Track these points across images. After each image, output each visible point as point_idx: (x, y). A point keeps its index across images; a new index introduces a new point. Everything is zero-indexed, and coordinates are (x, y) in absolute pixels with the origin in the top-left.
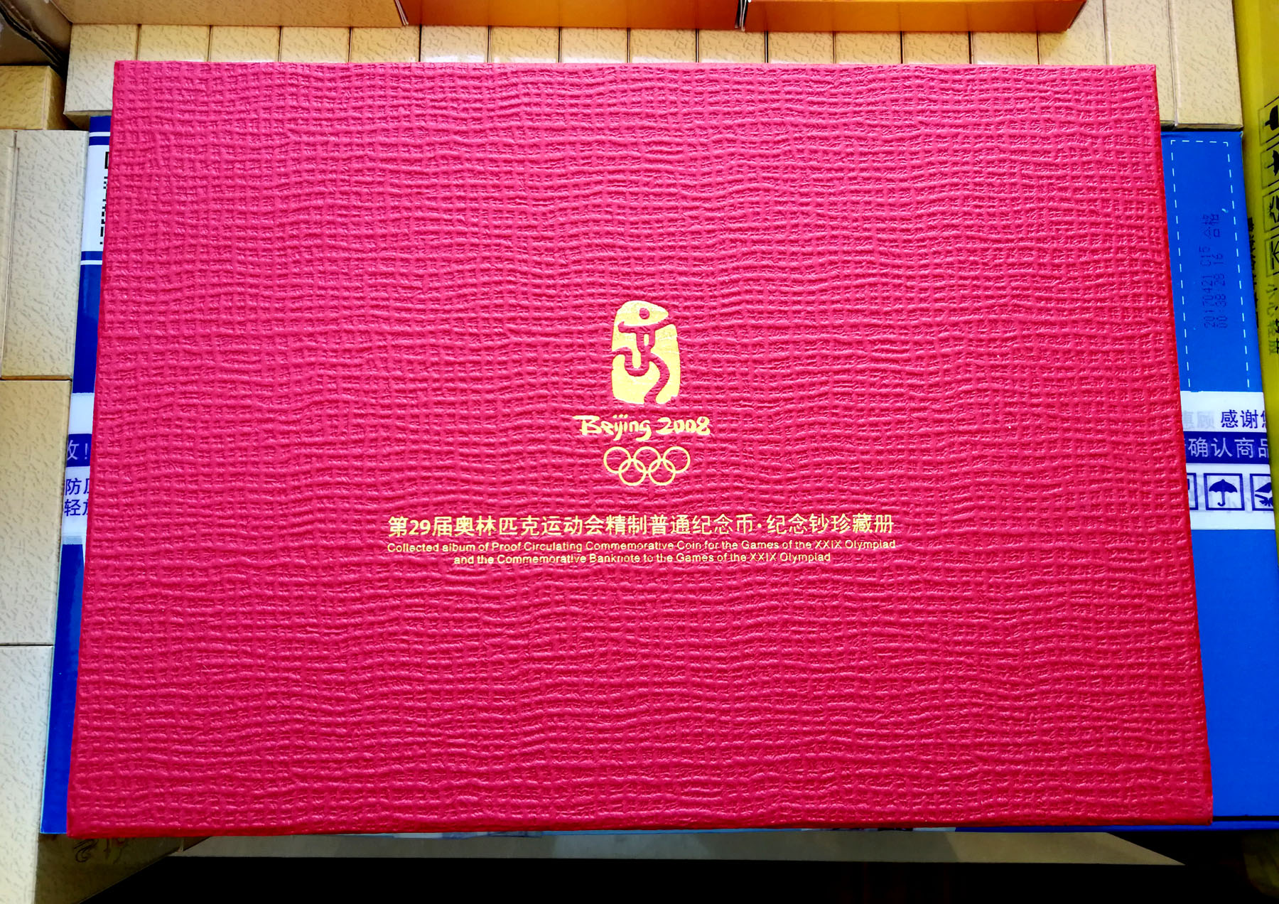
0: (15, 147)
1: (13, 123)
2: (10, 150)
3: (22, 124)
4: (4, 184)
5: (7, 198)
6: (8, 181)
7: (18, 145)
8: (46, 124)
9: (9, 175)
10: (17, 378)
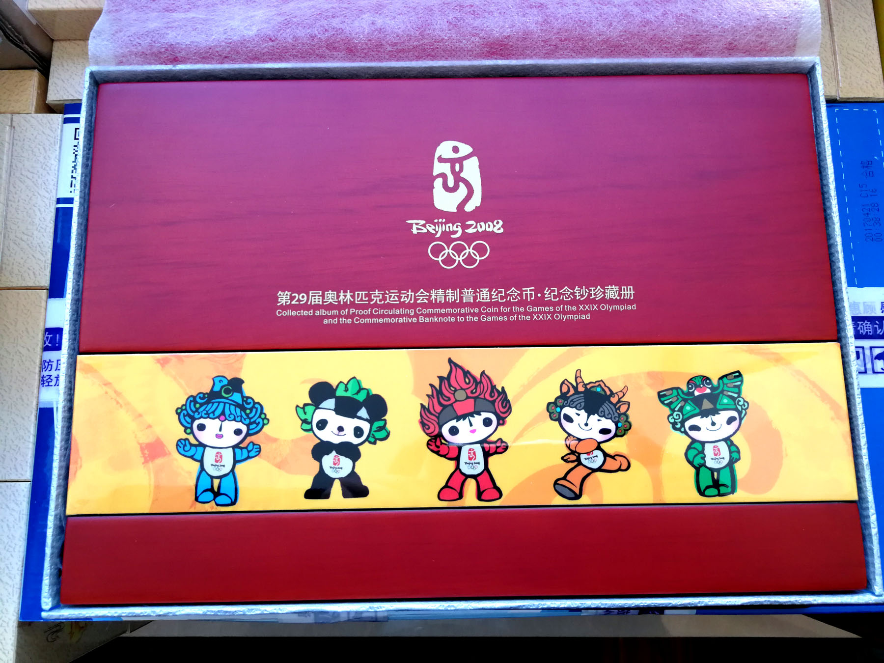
0: (12, 126)
1: (11, 109)
2: (8, 128)
3: (17, 109)
4: (3, 152)
5: (5, 162)
6: (6, 149)
7: (14, 124)
8: (33, 109)
9: (6, 145)
10: (9, 289)
